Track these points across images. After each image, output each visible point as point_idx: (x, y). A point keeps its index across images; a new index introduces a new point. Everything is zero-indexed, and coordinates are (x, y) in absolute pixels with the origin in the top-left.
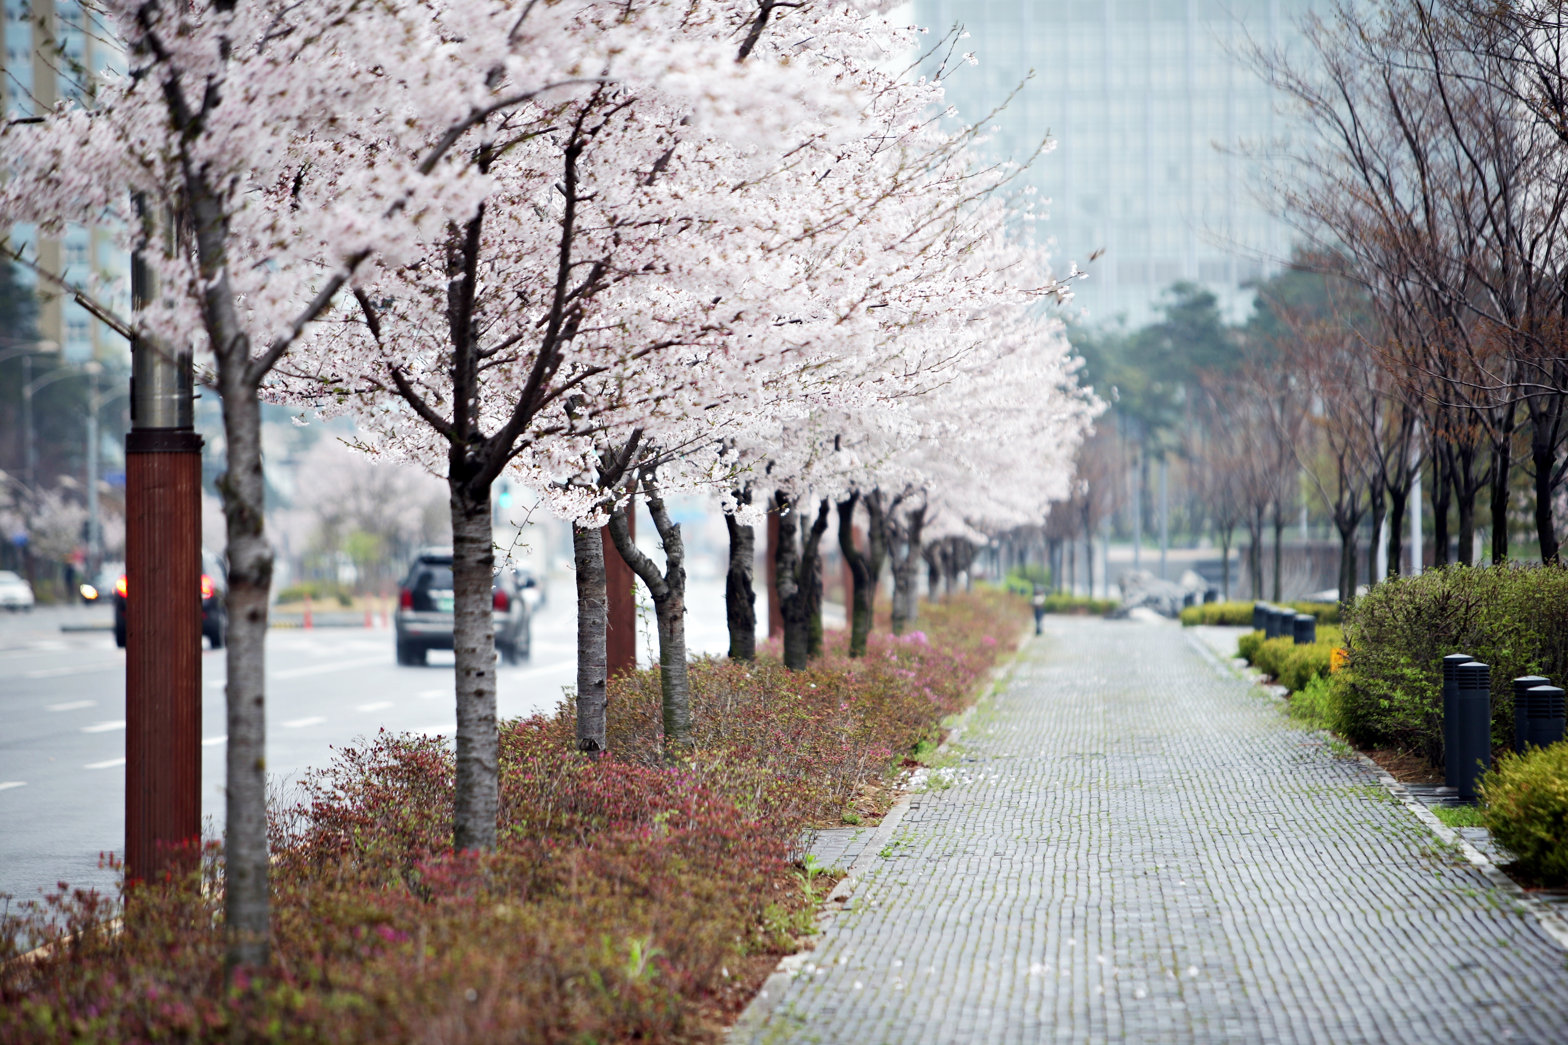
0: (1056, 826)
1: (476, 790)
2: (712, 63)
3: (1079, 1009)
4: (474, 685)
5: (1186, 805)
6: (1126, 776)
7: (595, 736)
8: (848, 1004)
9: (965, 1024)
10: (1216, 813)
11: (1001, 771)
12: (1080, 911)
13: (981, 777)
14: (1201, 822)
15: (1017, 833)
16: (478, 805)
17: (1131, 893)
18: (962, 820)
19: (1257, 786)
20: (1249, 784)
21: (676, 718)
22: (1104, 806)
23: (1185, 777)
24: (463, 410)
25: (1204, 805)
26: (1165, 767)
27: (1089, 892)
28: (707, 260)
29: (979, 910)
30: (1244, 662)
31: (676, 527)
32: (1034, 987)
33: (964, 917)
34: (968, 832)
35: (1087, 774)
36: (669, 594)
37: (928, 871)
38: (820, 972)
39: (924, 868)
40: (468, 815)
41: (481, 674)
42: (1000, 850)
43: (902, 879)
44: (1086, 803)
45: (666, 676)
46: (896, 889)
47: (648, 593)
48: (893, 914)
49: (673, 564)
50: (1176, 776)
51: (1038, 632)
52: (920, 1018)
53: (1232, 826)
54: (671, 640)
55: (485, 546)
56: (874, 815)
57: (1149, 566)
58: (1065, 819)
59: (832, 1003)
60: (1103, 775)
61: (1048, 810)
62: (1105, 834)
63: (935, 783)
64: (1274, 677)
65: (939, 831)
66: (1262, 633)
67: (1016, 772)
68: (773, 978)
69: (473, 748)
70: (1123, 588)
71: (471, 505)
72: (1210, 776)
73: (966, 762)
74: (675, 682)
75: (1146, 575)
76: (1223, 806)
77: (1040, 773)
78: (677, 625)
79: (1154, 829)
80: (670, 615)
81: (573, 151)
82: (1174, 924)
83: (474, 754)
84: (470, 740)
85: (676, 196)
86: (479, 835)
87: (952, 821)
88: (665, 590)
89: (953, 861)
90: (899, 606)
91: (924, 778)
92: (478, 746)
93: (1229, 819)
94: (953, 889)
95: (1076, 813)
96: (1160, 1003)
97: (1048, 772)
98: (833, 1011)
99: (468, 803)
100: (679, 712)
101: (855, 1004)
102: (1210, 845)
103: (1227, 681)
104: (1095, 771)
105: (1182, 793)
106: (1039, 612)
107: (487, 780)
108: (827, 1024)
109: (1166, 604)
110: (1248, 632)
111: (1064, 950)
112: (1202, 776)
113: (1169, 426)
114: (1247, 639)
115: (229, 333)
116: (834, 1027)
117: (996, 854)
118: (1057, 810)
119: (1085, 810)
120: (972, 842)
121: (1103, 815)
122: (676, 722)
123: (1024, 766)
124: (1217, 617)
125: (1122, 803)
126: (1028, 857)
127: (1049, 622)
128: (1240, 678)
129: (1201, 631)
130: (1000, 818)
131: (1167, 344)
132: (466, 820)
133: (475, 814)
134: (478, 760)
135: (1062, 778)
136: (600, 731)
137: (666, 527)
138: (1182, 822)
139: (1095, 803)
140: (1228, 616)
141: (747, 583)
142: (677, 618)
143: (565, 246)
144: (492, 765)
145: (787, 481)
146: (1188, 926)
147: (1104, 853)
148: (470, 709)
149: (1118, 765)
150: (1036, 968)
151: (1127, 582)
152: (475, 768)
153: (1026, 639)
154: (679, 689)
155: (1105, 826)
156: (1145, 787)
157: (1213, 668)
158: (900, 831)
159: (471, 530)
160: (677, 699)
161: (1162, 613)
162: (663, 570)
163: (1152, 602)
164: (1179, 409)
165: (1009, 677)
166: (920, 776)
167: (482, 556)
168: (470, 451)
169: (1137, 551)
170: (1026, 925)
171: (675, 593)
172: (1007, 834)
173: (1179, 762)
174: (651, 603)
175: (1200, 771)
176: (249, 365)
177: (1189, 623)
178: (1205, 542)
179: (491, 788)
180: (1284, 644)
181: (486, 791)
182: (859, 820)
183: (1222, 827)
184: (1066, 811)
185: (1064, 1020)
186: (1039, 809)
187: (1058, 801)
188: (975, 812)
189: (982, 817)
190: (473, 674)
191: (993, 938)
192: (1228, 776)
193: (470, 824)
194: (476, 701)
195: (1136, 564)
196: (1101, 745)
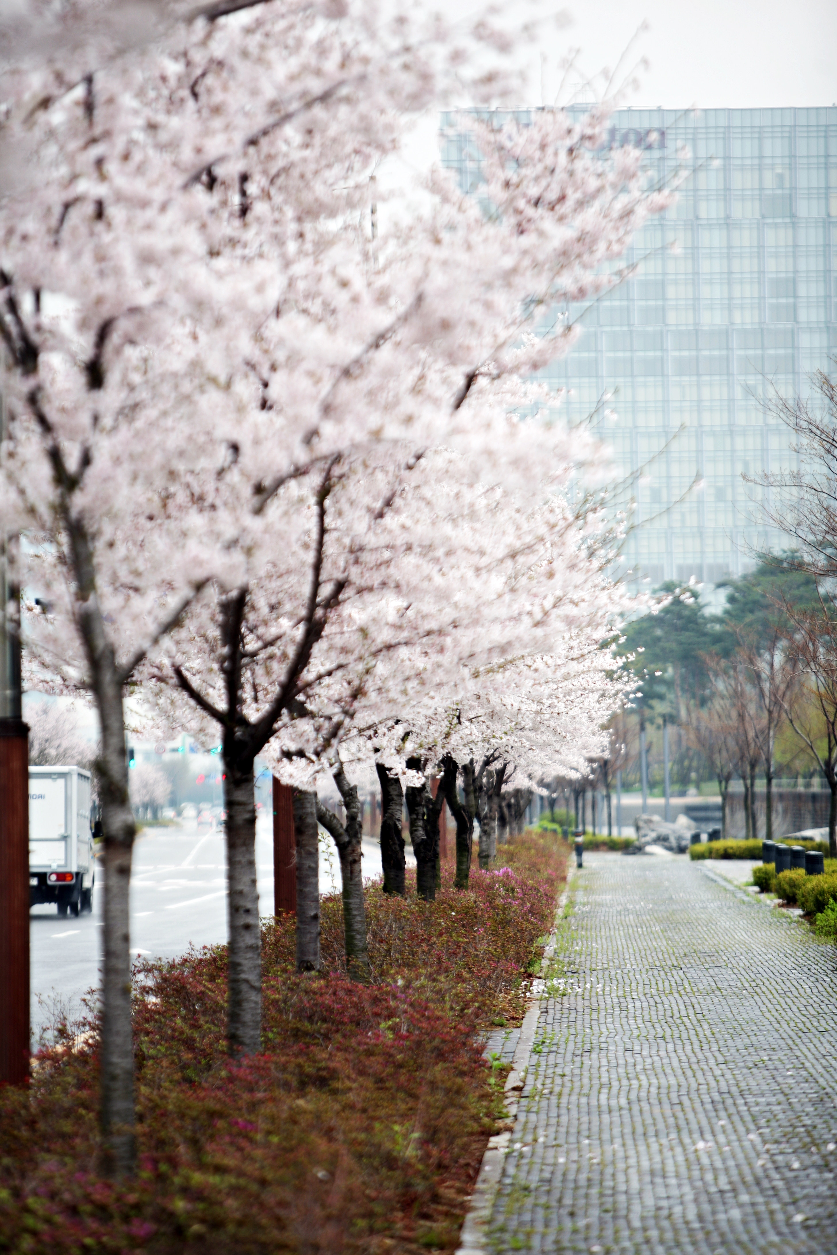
0: (665, 1026)
1: (246, 1005)
2: (488, 426)
3: (749, 1178)
4: (244, 919)
5: (763, 1008)
6: (706, 984)
7: (311, 958)
8: (559, 1177)
9: (661, 1191)
10: (790, 1013)
11: (601, 980)
12: (717, 1097)
13: (588, 986)
14: (782, 1022)
15: (636, 1033)
16: (247, 1017)
17: (753, 1083)
18: (587, 1021)
19: (815, 991)
20: (808, 990)
21: (356, 942)
22: (698, 1010)
23: (754, 984)
24: (234, 699)
25: (778, 1007)
26: (734, 977)
27: (717, 1081)
28: (429, 579)
29: (633, 1096)
30: (757, 889)
31: (354, 788)
32: (705, 1161)
33: (623, 1102)
34: (596, 1032)
35: (673, 983)
36: (349, 842)
37: (578, 1064)
38: (525, 1149)
39: (573, 1062)
40: (238, 1025)
41: (248, 911)
42: (629, 1046)
43: (559, 1071)
44: (682, 1007)
45: (347, 909)
46: (558, 1080)
47: (332, 841)
48: (564, 1100)
49: (352, 818)
50: (746, 984)
51: (580, 866)
52: (622, 1187)
53: (808, 1025)
54: (351, 879)
55: (250, 808)
56: (514, 1018)
57: (655, 810)
58: (670, 1020)
59: (547, 1175)
60: (686, 983)
61: (653, 1013)
62: (708, 1032)
63: (552, 992)
64: (790, 900)
65: (572, 1031)
66: (772, 866)
67: (614, 982)
68: (488, 1155)
69: (243, 972)
70: (638, 828)
71: (238, 775)
72: (774, 984)
73: (570, 974)
74: (355, 913)
75: (656, 818)
76: (794, 1008)
77: (634, 982)
78: (356, 866)
79: (747, 1028)
80: (351, 858)
81: (324, 492)
82: (798, 1107)
83: (243, 976)
84: (239, 964)
85: (403, 527)
86: (247, 1041)
87: (579, 1023)
88: (346, 839)
89: (594, 1056)
90: (484, 847)
91: (542, 987)
92: (245, 968)
93: (804, 1019)
94: (605, 1080)
95: (677, 1015)
96: (814, 1174)
97: (640, 981)
98: (550, 1181)
99: (238, 1015)
100: (358, 937)
101: (564, 1175)
102: (798, 1041)
103: (749, 904)
104: (679, 980)
105: (756, 997)
106: (580, 849)
107: (254, 997)
108: (549, 1192)
109: (673, 842)
110: (760, 864)
111: (718, 1129)
112: (767, 983)
113: (661, 697)
114: (760, 870)
115: (100, 644)
116: (556, 1195)
117: (626, 1050)
118: (661, 1013)
119: (684, 1013)
120: (603, 1039)
121: (700, 1016)
122: (356, 945)
123: (619, 976)
124: (722, 852)
125: (712, 1007)
126: (654, 1052)
127: (588, 857)
128: (759, 902)
129: (709, 863)
130: (617, 1020)
131: (659, 632)
132: (237, 1029)
133: (244, 1024)
134: (247, 981)
135: (654, 986)
136: (315, 954)
137: (346, 788)
138: (766, 1022)
139: (689, 1006)
140: (730, 851)
141: (398, 832)
142: (357, 861)
143: (317, 567)
144: (257, 984)
145: (430, 749)
146: (810, 1109)
147: (715, 1048)
148: (240, 939)
149: (694, 975)
150: (701, 1145)
151: (641, 824)
152: (244, 987)
153: (571, 872)
154: (358, 918)
155: (706, 1026)
156: (725, 993)
157: (733, 894)
158: (541, 1031)
159: (239, 796)
160: (357, 926)
161: (670, 849)
162: (345, 823)
163: (662, 840)
164: (669, 684)
165: (572, 903)
166: (538, 986)
167: (247, 816)
168: (239, 733)
169: (645, 798)
170: (677, 1108)
171: (354, 841)
172: (628, 1033)
173: (743, 972)
174: (335, 850)
175: (765, 980)
176: (115, 668)
177: (697, 857)
178: (692, 790)
179: (256, 1003)
180: (798, 874)
181: (253, 1005)
182: (505, 1022)
183: (801, 1025)
184: (669, 1013)
185: (741, 1188)
186: (646, 1012)
187: (659, 1005)
188: (595, 1015)
189: (602, 1020)
190: (241, 911)
191: (654, 1119)
192: (787, 982)
193: (240, 1033)
194: (243, 932)
195: (644, 808)
196: (673, 958)
